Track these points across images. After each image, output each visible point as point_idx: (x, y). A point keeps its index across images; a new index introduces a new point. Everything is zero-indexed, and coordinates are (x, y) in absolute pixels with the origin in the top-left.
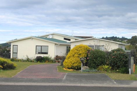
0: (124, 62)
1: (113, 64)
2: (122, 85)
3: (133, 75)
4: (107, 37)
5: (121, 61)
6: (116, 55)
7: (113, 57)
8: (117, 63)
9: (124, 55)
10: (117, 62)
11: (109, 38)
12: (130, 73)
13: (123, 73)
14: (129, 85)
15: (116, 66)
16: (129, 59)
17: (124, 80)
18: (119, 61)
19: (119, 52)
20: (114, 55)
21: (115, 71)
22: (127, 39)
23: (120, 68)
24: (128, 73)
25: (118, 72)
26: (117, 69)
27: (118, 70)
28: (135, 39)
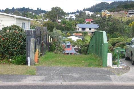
0: (19, 47)
1: (2, 50)
2: (7, 83)
3: (33, 67)
4: (13, 8)
5: (15, 45)
6: (7, 35)
7: (2, 39)
8: (9, 48)
9: (20, 36)
10: (9, 46)
11: (17, 9)
12: (29, 64)
13: (19, 64)
14: (19, 83)
15: (7, 54)
16: (27, 42)
17: (15, 74)
18: (12, 45)
19: (12, 31)
20: (4, 36)
21: (6, 60)
22: (44, 12)
23: (13, 55)
24: (26, 63)
25: (11, 62)
26: (9, 58)
27: (10, 60)
28: (56, 11)
